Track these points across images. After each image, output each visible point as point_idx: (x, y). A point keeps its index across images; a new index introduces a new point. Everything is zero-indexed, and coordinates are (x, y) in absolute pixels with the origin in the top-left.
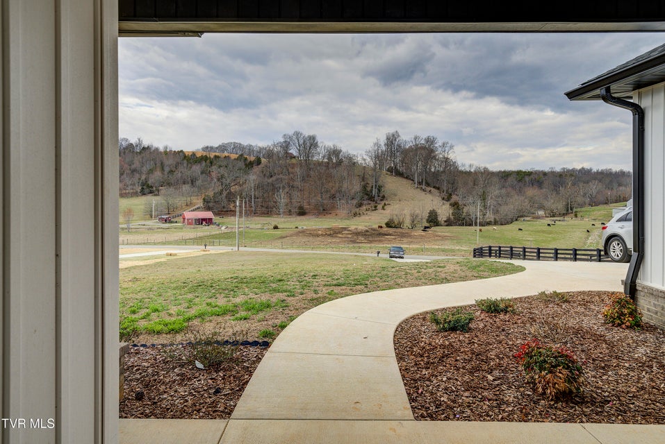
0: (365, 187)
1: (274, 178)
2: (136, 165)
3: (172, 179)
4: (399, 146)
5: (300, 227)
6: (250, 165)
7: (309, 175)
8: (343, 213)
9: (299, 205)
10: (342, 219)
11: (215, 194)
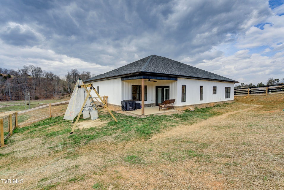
0: (65, 88)
4: (77, 74)
6: (5, 78)
7: (39, 84)
8: (56, 98)
9: (35, 95)
10: (56, 100)
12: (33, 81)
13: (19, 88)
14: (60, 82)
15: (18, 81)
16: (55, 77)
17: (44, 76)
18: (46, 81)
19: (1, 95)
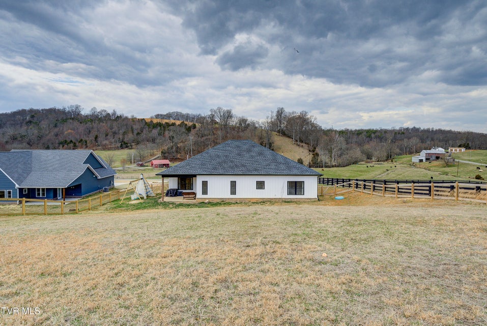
1: (204, 138)
2: (115, 129)
3: (140, 138)
6: (189, 129)
7: (226, 136)
11: (168, 148)
12: (220, 133)
14: (256, 133)
17: (235, 123)
19: (183, 154)
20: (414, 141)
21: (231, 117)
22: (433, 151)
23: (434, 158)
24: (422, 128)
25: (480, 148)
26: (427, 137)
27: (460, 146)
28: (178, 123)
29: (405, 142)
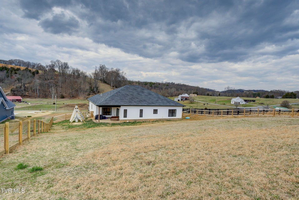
0: (91, 88)
4: (105, 71)
5: (65, 104)
6: (33, 74)
7: (66, 81)
8: (82, 98)
9: (61, 94)
10: (81, 100)
11: (17, 87)
12: (60, 78)
13: (47, 85)
14: (87, 80)
15: (46, 77)
16: (82, 73)
17: (71, 72)
18: (72, 79)
19: (30, 92)
20: (173, 90)
21: (68, 68)
22: (183, 95)
23: (184, 99)
24: (176, 83)
25: (202, 95)
26: (179, 88)
27: (194, 93)
28: (23, 68)
29: (170, 91)
